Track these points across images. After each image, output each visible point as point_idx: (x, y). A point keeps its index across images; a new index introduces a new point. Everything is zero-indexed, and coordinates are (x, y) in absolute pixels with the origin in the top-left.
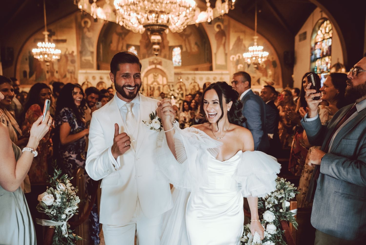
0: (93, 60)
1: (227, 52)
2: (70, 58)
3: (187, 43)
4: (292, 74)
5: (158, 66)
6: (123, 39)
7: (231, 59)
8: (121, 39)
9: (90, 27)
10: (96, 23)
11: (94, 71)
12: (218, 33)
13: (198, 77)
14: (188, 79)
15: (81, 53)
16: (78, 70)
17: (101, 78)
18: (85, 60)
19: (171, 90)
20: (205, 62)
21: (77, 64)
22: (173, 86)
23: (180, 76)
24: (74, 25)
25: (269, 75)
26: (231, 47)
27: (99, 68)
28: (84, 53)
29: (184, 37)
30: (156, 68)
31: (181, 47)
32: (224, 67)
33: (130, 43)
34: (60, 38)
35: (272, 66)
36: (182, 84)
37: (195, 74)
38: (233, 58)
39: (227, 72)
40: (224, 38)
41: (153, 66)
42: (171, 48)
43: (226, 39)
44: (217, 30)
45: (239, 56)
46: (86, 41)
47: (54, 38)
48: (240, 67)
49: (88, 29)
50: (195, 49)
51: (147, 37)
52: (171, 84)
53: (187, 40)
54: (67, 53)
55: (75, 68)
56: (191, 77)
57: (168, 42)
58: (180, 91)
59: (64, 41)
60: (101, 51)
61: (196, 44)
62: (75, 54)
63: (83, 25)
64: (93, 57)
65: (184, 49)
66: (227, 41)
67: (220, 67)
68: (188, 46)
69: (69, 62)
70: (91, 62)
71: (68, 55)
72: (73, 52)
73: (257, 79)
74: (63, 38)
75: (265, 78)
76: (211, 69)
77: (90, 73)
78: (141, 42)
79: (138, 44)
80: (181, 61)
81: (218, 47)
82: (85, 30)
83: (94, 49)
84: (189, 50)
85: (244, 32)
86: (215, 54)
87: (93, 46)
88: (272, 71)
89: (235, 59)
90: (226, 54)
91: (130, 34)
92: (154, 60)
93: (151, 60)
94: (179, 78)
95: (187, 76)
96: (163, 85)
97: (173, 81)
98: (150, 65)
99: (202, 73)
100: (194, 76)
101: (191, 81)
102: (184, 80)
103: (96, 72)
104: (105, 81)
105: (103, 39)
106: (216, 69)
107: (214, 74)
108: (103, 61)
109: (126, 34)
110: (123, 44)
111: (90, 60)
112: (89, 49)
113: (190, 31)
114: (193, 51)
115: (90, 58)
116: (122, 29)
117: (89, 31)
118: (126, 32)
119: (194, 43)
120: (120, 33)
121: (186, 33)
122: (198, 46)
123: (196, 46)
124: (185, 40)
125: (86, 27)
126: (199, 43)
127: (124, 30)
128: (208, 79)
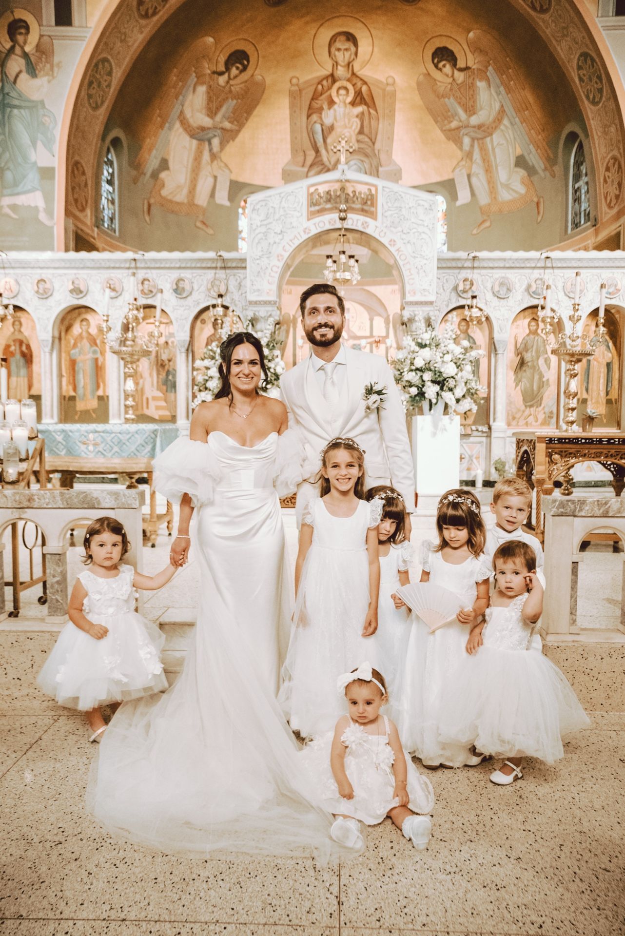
0: (49, 212)
3: (477, 169)
5: (355, 221)
9: (38, 46)
10: (63, 30)
13: (557, 278)
14: (504, 290)
17: (77, 291)
18: (13, 207)
19: (422, 346)
22: (429, 322)
27: (79, 243)
28: (8, 175)
29: (467, 141)
31: (449, 189)
36: (475, 312)
37: (548, 264)
41: (329, 220)
46: (18, 117)
49: (26, 55)
51: (311, 154)
52: (420, 314)
53: (477, 155)
56: (519, 279)
58: (466, 350)
61: (521, 162)
64: (48, 198)
65: (464, 196)
68: (480, 182)
70: (42, 216)
77: (24, 265)
82: (15, 65)
83: (54, 158)
84: (484, 199)
87: (48, 145)
91: (245, 134)
92: (337, 186)
93: (322, 189)
94: (461, 288)
95: (498, 274)
96: (372, 340)
97: (432, 298)
98: (312, 215)
99: (579, 260)
100: (536, 274)
101: (520, 300)
102: (489, 296)
103: (52, 260)
104: (97, 299)
105: (116, 132)
108: (122, 238)
109: (228, 136)
110: (215, 178)
111: (36, 208)
112: (33, 156)
113: (497, 106)
114: (505, 196)
115: (36, 200)
116: (212, 109)
117: (32, 70)
118: (227, 125)
119: (513, 161)
120: (203, 129)
121: (474, 120)
122: (531, 171)
123: (522, 172)
124: (469, 155)
125: (18, 50)
126: (535, 159)
127: (218, 117)
128: (611, 290)
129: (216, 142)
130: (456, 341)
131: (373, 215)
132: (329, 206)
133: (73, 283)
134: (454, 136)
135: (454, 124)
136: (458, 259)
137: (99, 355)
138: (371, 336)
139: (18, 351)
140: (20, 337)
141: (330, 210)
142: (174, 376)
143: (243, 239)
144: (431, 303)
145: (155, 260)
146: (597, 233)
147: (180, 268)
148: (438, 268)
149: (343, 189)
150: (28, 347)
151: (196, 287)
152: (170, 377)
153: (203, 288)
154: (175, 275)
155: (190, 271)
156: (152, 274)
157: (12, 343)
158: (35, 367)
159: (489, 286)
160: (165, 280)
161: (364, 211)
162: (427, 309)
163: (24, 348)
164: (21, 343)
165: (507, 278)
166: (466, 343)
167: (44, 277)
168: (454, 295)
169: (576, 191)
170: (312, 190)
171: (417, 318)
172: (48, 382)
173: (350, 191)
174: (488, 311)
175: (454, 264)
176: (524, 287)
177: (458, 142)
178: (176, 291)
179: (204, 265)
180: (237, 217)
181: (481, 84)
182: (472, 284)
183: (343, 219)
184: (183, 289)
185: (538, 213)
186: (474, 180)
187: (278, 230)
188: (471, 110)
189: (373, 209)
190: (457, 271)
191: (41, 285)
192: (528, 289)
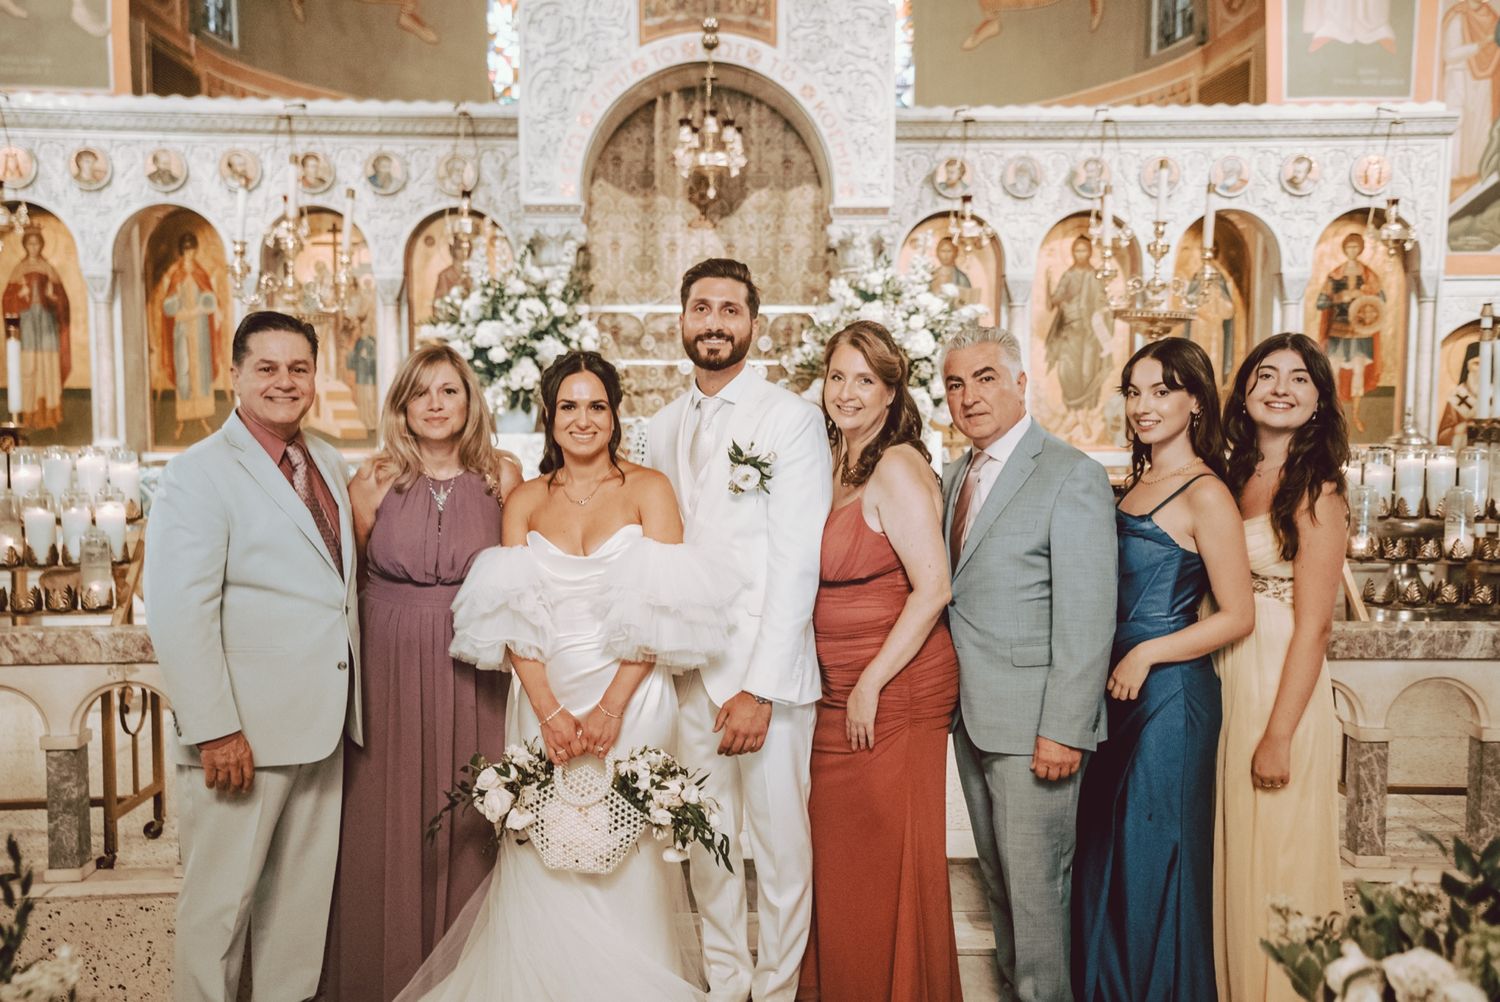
0: (95, 7)
5: (735, 47)
13: (1125, 162)
17: (162, 176)
19: (868, 297)
22: (879, 248)
27: (159, 76)
30: (710, 65)
32: (1380, 68)
36: (970, 229)
37: (1109, 131)
39: (1435, 108)
41: (687, 45)
52: (860, 232)
56: (1054, 161)
70: (81, 16)
77: (46, 121)
94: (941, 178)
95: (1014, 150)
97: (885, 201)
98: (647, 35)
99: (1170, 123)
100: (1087, 150)
101: (1055, 202)
102: (996, 194)
103: (111, 113)
104: (204, 195)
106: (1300, 88)
107: (1293, 131)
108: (246, 53)
128: (1230, 182)
130: (933, 287)
131: (770, 38)
132: (681, 16)
133: (155, 159)
136: (936, 123)
137: (214, 309)
139: (36, 298)
140: (40, 268)
141: (686, 25)
142: (372, 351)
143: (499, 52)
144: (884, 211)
145: (329, 118)
146: (1206, 58)
147: (380, 134)
148: (898, 139)
150: (59, 288)
151: (414, 173)
152: (364, 353)
153: (429, 176)
154: (370, 147)
155: (401, 141)
156: (323, 146)
157: (24, 282)
158: (75, 332)
159: (996, 173)
160: (349, 162)
161: (751, 29)
162: (876, 221)
163: (50, 292)
164: (43, 280)
165: (1030, 159)
166: (951, 289)
167: (91, 145)
168: (928, 191)
171: (856, 242)
172: (106, 364)
174: (995, 224)
175: (927, 132)
176: (1064, 175)
178: (373, 179)
179: (430, 129)
182: (963, 171)
183: (710, 47)
184: (389, 177)
185: (1094, 11)
187: (581, 63)
189: (768, 24)
190: (933, 145)
191: (86, 164)
192: (1071, 180)
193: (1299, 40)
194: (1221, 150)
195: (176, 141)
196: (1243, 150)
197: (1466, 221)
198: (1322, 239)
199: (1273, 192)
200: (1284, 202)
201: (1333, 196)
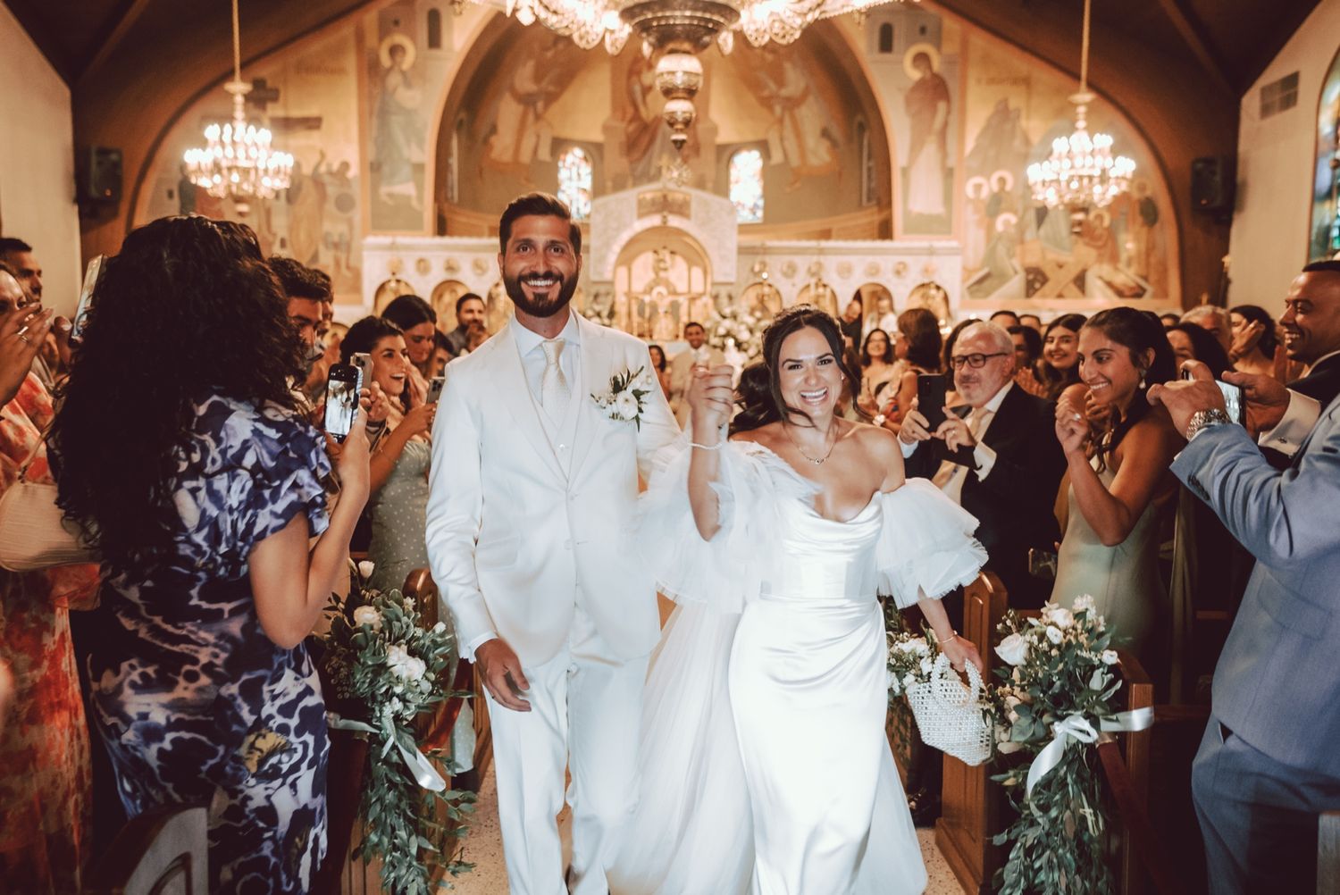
0: (420, 198)
1: (951, 162)
2: (332, 191)
4: (1226, 252)
5: (675, 221)
6: (538, 117)
7: (969, 191)
8: (531, 117)
9: (414, 66)
10: (435, 52)
11: (426, 241)
12: (920, 85)
13: (831, 264)
14: (791, 271)
15: (375, 168)
16: (365, 235)
17: (450, 268)
18: (391, 195)
19: (724, 317)
20: (860, 206)
21: (359, 214)
22: (730, 297)
23: (759, 258)
24: (351, 62)
25: (1124, 257)
26: (970, 144)
27: (442, 228)
28: (386, 169)
29: (778, 109)
30: (663, 229)
31: (763, 146)
32: (940, 225)
33: (566, 133)
34: (296, 113)
35: (1140, 219)
36: (766, 290)
37: (821, 251)
38: (978, 187)
39: (954, 244)
40: (942, 106)
41: (655, 220)
42: (726, 153)
43: (948, 112)
44: (916, 75)
45: (1002, 181)
46: (396, 122)
47: (275, 110)
48: (1007, 223)
49: (403, 73)
50: (819, 154)
51: (630, 111)
52: (723, 292)
53: (787, 121)
54: (323, 169)
55: (351, 228)
56: (802, 263)
57: (714, 130)
58: (759, 320)
59: (313, 123)
60: (454, 162)
61: (825, 134)
62: (353, 172)
63: (385, 60)
64: (420, 187)
65: (777, 157)
66: (954, 119)
67: (925, 225)
68: (791, 144)
69: (330, 206)
70: (414, 203)
71: (327, 179)
72: (345, 166)
73: (1075, 272)
74: (311, 111)
75: (1106, 270)
76: (885, 231)
77: (408, 248)
78: (606, 129)
79: (597, 136)
80: (761, 203)
81: (916, 146)
82: (394, 80)
83: (426, 154)
84: (795, 161)
85: (1026, 82)
86: (905, 171)
87: (420, 144)
88: (1137, 239)
89: (985, 193)
90: (948, 173)
91: (567, 97)
92: (659, 194)
93: (649, 196)
94: (757, 268)
95: (787, 258)
96: (690, 296)
97: (732, 279)
98: (641, 216)
99: (848, 248)
100: (815, 258)
101: (802, 279)
102: (778, 275)
104: (466, 275)
105: (463, 115)
106: (907, 230)
107: (897, 252)
108: (461, 203)
109: (551, 98)
110: (538, 136)
111: (409, 197)
112: (406, 153)
113: (802, 85)
114: (814, 161)
115: (408, 189)
116: (538, 77)
117: (408, 84)
118: (551, 88)
119: (818, 132)
120: (530, 95)
121: (784, 92)
122: (834, 144)
123: (825, 144)
124: (781, 121)
125: (396, 68)
126: (836, 132)
127: (544, 84)
128: (874, 271)
129: (540, 105)
130: (752, 313)
131: (688, 217)
132: (653, 209)
133: (448, 262)
134: (767, 103)
135: (766, 93)
136: (754, 248)
138: (689, 292)
141: (655, 212)
143: (563, 191)
144: (731, 284)
148: (738, 254)
149: (665, 197)
159: (779, 267)
161: (680, 214)
162: (729, 288)
165: (793, 262)
166: (758, 314)
167: (424, 257)
169: (869, 169)
170: (641, 196)
171: (721, 296)
173: (670, 198)
174: (778, 287)
175: (751, 251)
176: (807, 268)
177: (770, 108)
180: (556, 169)
181: (788, 66)
186: (787, 144)
188: (781, 83)
189: (687, 212)
190: (753, 256)
191: (422, 264)
192: (809, 269)
193: (907, 213)
194: (870, 259)
195: (456, 255)
196: (878, 259)
197: (975, 287)
198: (912, 293)
199: (891, 275)
200: (895, 280)
201: (914, 277)
